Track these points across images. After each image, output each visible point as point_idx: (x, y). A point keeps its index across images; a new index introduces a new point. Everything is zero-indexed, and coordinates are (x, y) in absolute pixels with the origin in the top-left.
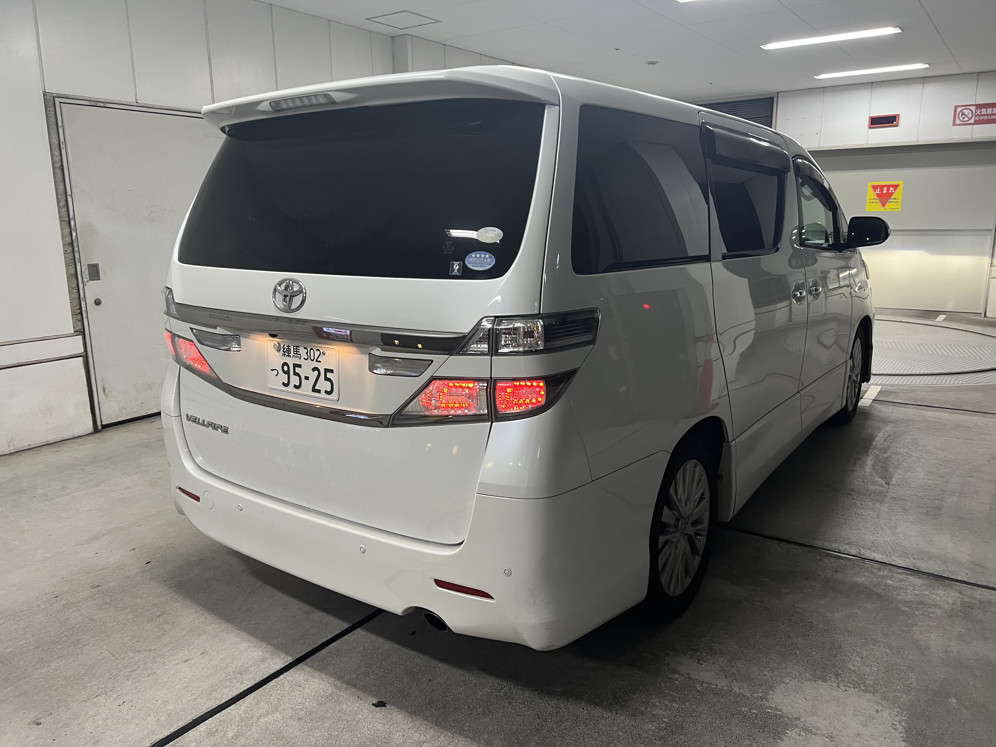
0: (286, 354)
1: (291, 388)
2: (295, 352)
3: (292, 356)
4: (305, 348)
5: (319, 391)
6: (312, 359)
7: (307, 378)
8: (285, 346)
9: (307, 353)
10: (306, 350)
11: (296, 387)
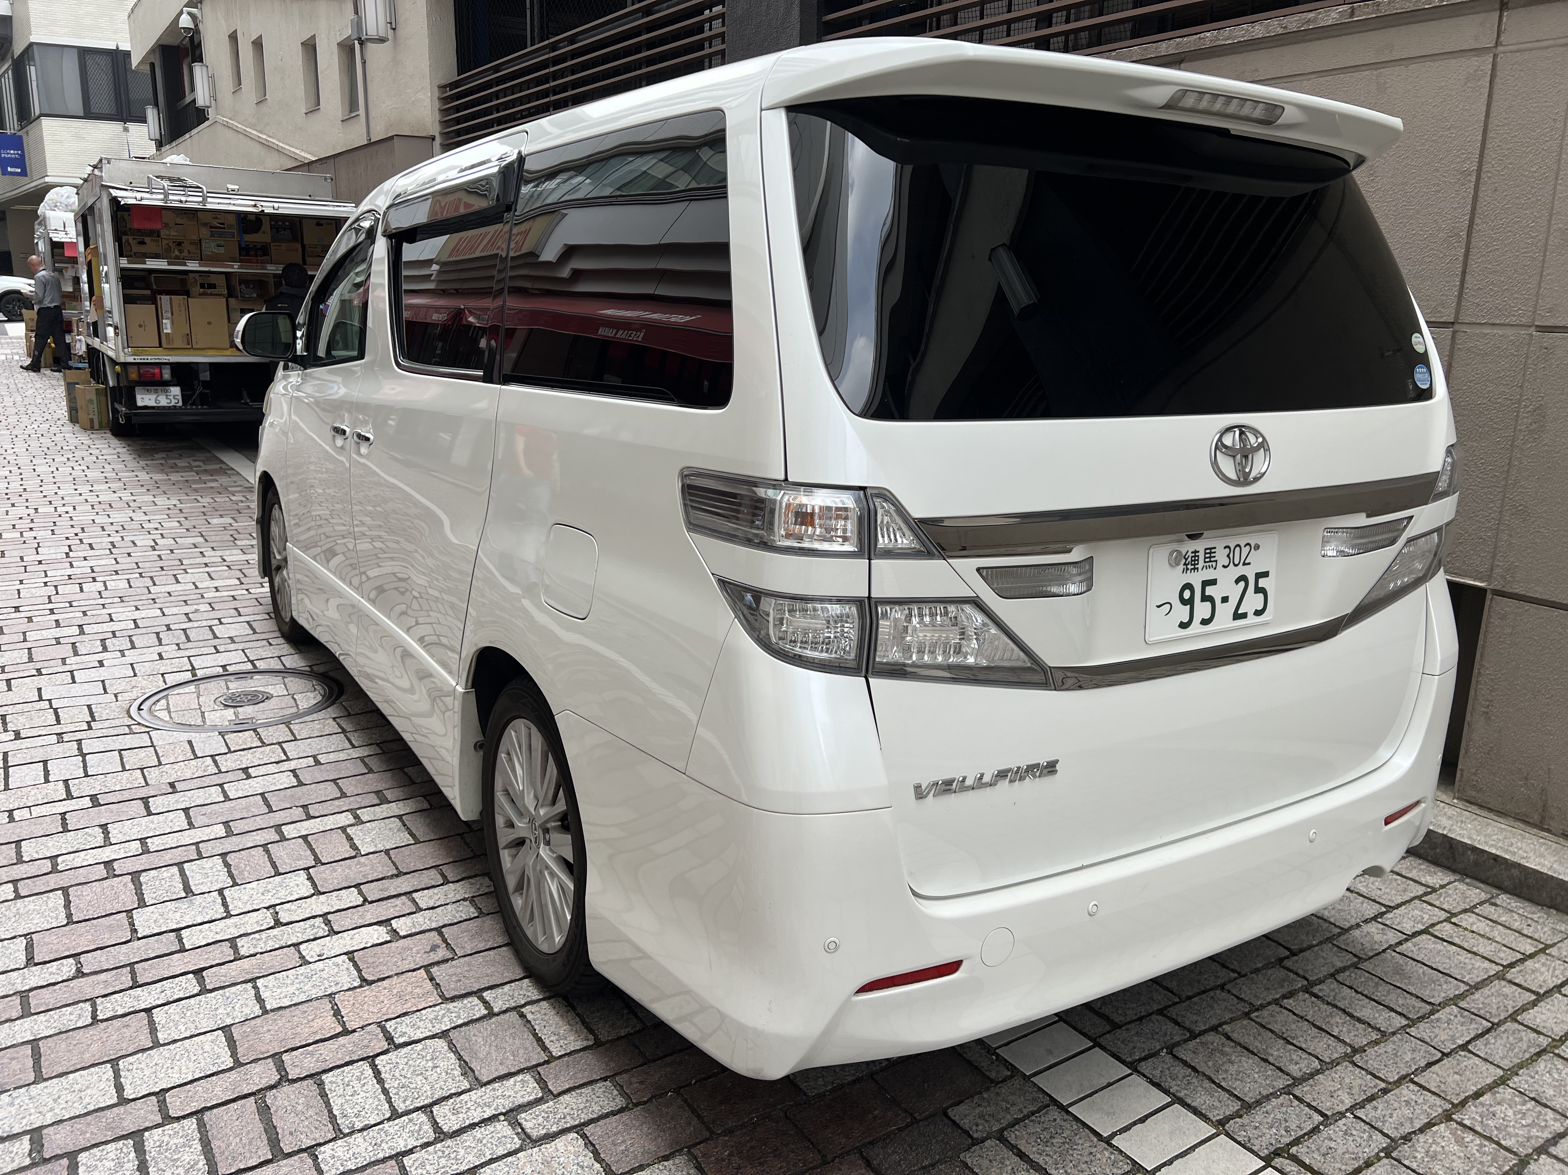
0: (1190, 567)
1: (1196, 628)
2: (1207, 560)
3: (1200, 569)
4: (1225, 548)
5: (1244, 616)
6: (1236, 563)
7: (1225, 600)
8: (1189, 554)
9: (1228, 556)
10: (1227, 550)
11: (1205, 622)
